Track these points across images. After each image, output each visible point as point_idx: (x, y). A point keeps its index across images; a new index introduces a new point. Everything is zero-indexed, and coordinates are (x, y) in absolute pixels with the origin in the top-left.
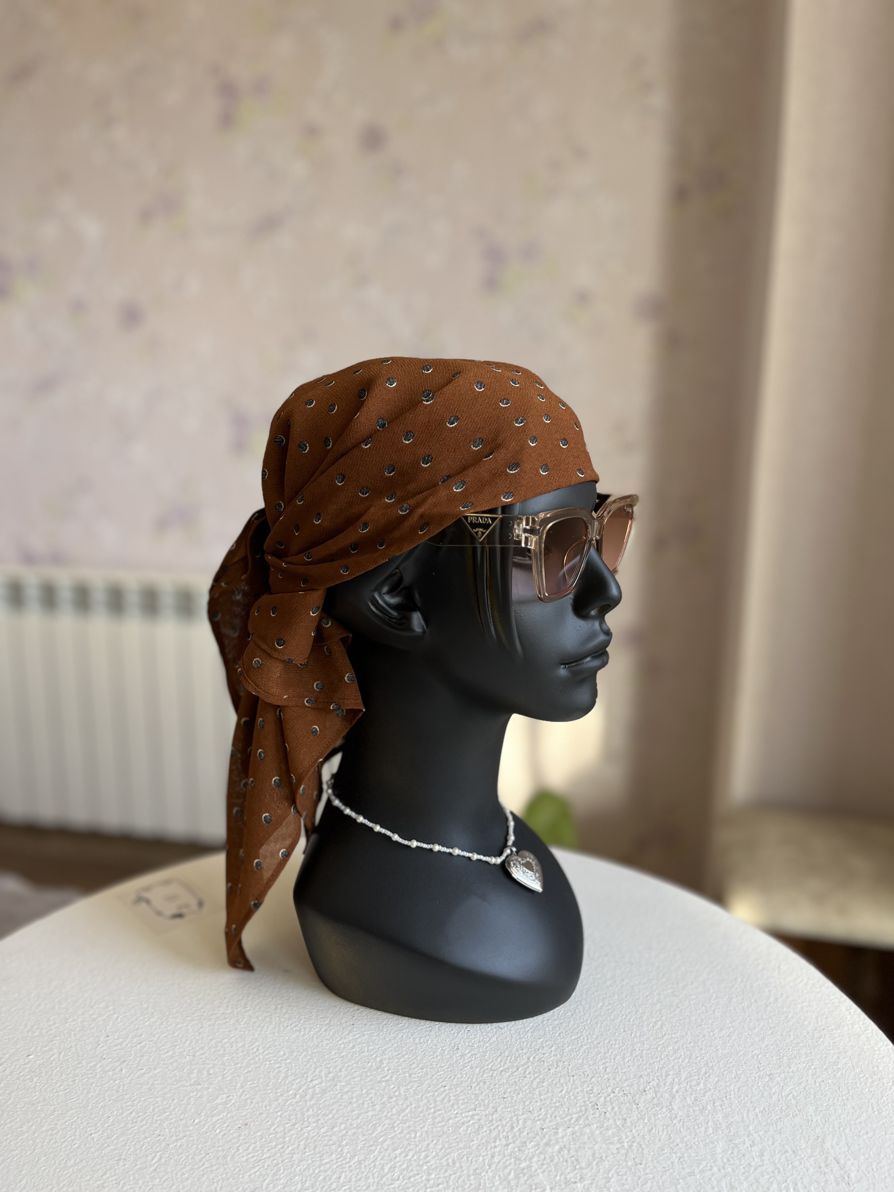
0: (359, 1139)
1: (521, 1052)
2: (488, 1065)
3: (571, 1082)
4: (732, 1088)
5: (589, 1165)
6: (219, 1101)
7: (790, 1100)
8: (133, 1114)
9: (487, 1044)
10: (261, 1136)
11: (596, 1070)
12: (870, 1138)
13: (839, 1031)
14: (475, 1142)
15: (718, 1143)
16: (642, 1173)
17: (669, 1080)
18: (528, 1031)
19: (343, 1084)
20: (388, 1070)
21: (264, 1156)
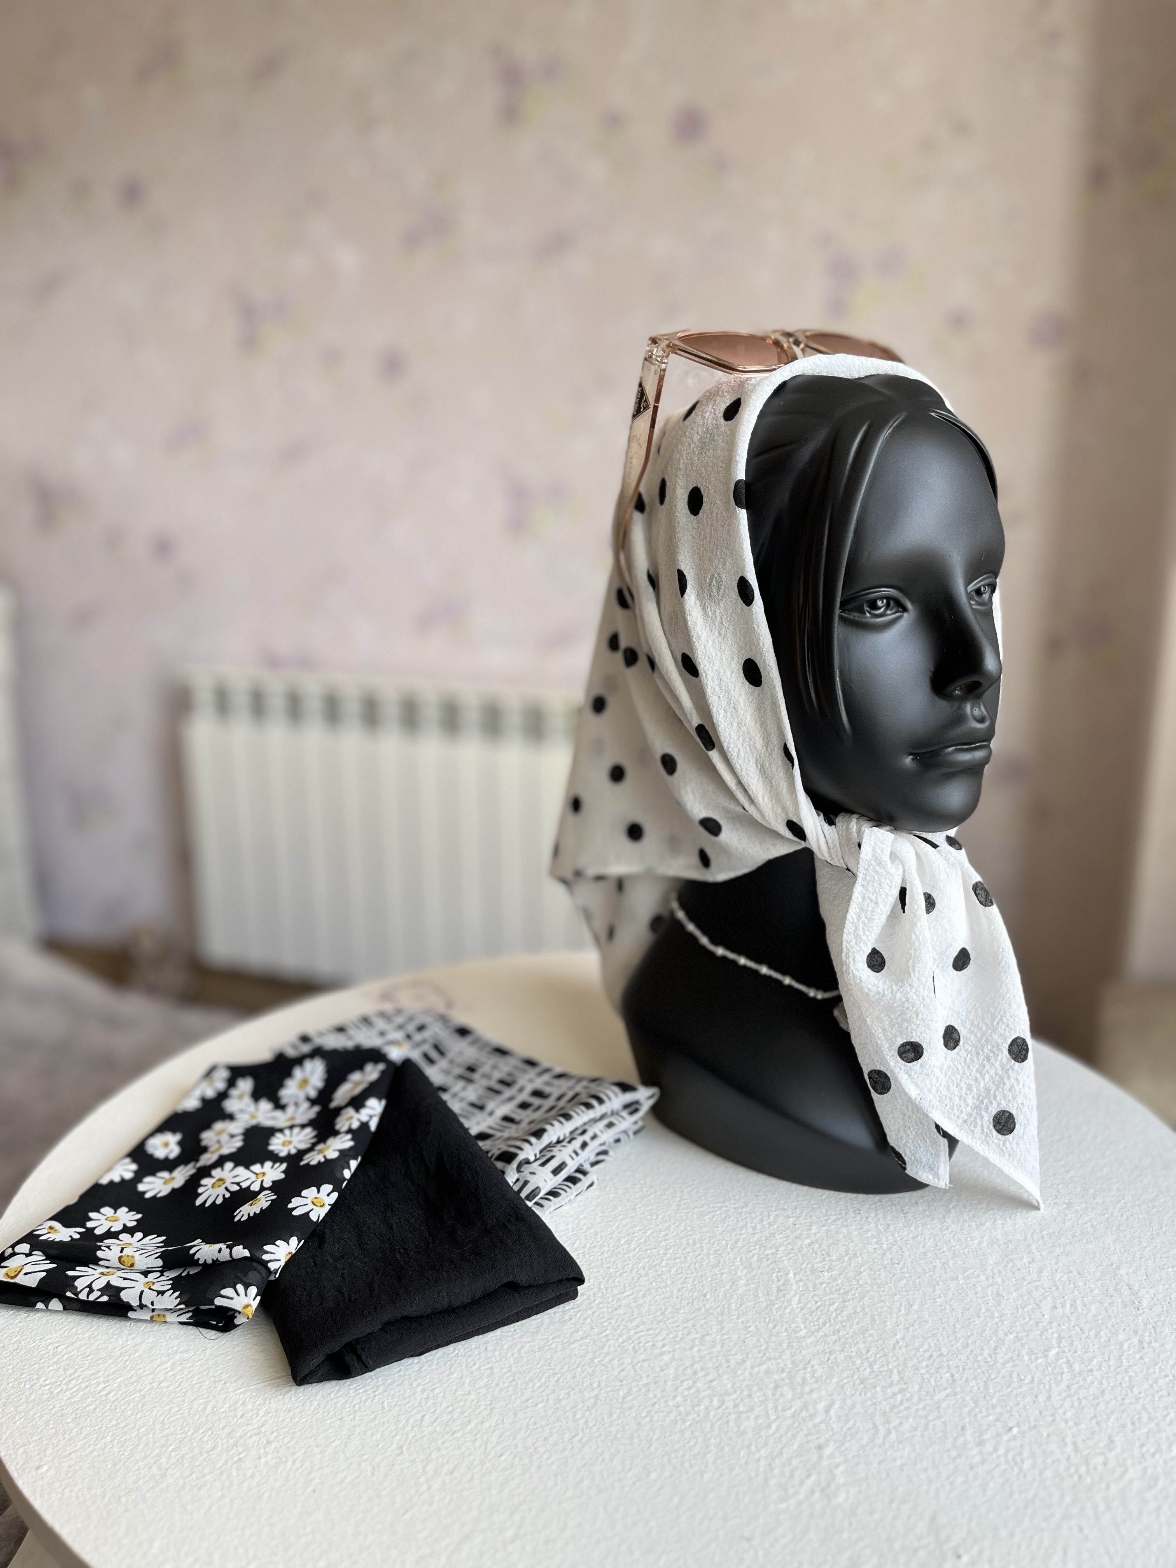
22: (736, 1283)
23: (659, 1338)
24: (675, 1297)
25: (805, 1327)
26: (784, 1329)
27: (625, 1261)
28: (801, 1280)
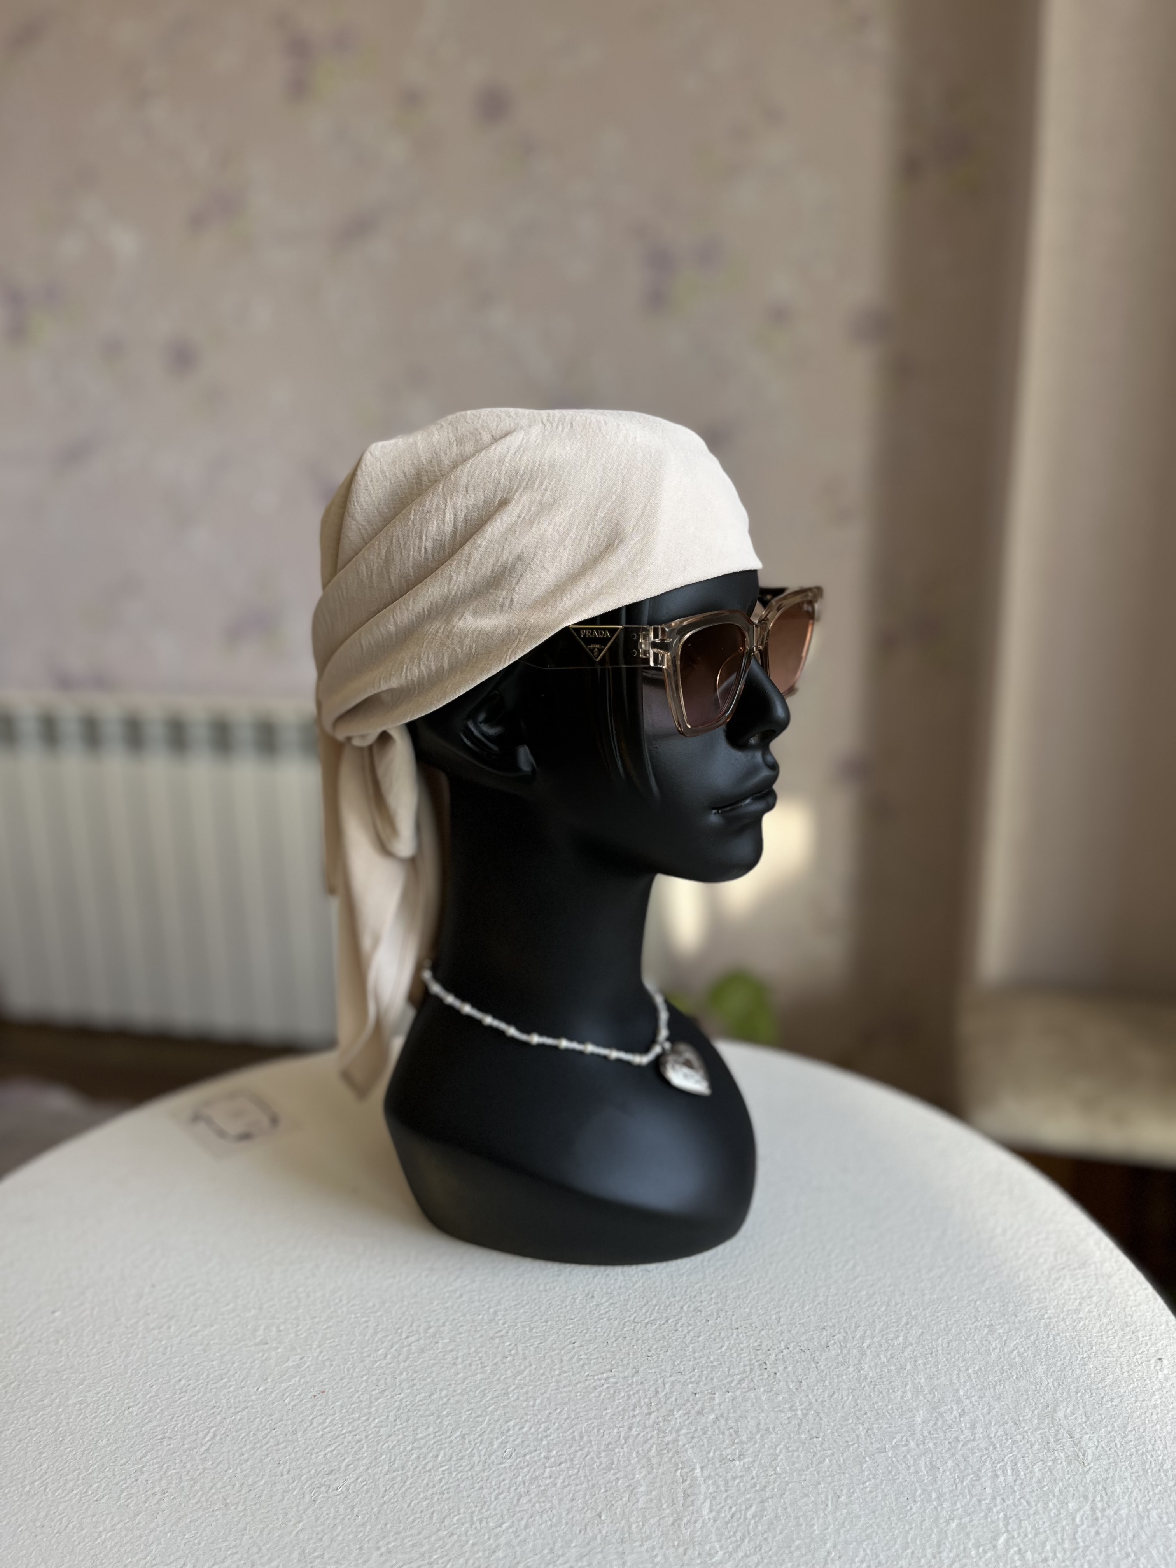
0: (463, 1408)
1: (672, 1299)
2: (630, 1316)
3: (734, 1336)
4: (940, 1341)
5: (751, 1438)
6: (290, 1364)
7: (1015, 1358)
8: (183, 1382)
9: (630, 1291)
10: (342, 1406)
11: (766, 1321)
12: (1116, 1406)
13: (1083, 1271)
14: (608, 1411)
15: (918, 1411)
16: (819, 1448)
17: (859, 1334)
18: (683, 1274)
19: (446, 1341)
20: (504, 1324)
21: (344, 1431)
22: (634, 1491)
24: (564, 1521)
27: (500, 1475)
28: (709, 1477)
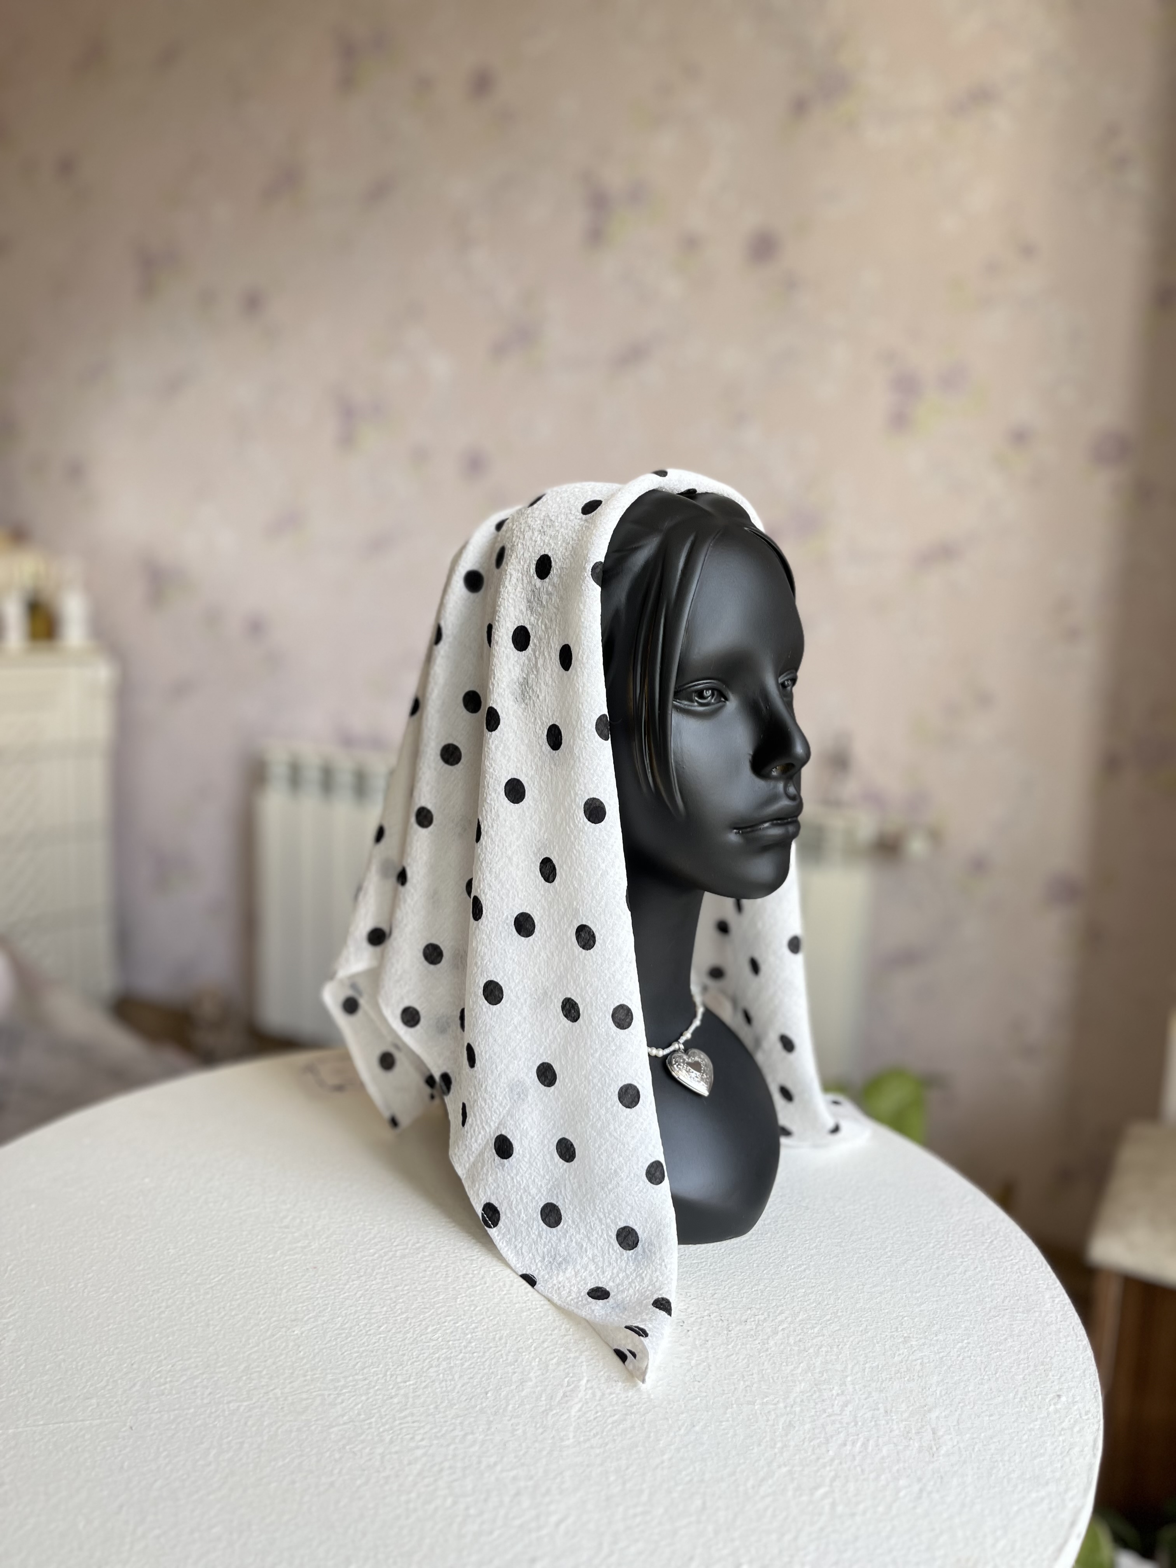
0: (416, 1300)
7: (915, 1365)
8: (215, 1241)
10: (325, 1280)
12: (993, 1421)
13: (1025, 1315)
15: (800, 1383)
22: (523, 1384)
23: (422, 1431)
25: (574, 1437)
26: (552, 1436)
